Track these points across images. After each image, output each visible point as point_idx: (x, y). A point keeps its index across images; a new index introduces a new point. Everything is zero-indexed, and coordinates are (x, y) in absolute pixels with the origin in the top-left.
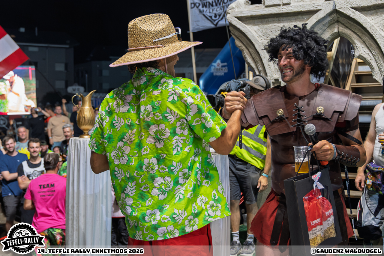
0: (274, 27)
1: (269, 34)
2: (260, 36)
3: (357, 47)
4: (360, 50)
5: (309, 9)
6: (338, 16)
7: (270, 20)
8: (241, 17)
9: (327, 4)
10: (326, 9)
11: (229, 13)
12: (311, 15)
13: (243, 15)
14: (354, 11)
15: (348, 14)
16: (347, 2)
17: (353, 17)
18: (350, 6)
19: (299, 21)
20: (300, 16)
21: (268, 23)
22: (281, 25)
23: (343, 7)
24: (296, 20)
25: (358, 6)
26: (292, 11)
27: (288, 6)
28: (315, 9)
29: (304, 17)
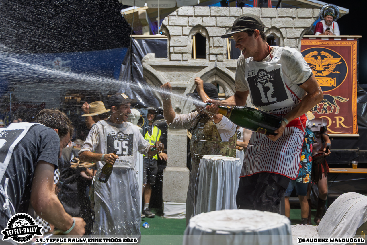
0: (175, 74)
1: (172, 78)
2: (166, 79)
3: (227, 90)
4: (228, 93)
5: (200, 65)
6: (217, 71)
7: (173, 69)
8: (154, 65)
9: (211, 63)
10: (210, 66)
11: (145, 62)
12: (200, 69)
13: (155, 64)
14: (227, 69)
15: (224, 71)
16: (224, 64)
17: (227, 73)
18: (225, 66)
19: (193, 72)
20: (193, 69)
21: (171, 71)
22: (181, 73)
23: (221, 66)
24: (190, 71)
25: (230, 67)
26: (189, 65)
27: (186, 62)
28: (204, 66)
29: (196, 69)
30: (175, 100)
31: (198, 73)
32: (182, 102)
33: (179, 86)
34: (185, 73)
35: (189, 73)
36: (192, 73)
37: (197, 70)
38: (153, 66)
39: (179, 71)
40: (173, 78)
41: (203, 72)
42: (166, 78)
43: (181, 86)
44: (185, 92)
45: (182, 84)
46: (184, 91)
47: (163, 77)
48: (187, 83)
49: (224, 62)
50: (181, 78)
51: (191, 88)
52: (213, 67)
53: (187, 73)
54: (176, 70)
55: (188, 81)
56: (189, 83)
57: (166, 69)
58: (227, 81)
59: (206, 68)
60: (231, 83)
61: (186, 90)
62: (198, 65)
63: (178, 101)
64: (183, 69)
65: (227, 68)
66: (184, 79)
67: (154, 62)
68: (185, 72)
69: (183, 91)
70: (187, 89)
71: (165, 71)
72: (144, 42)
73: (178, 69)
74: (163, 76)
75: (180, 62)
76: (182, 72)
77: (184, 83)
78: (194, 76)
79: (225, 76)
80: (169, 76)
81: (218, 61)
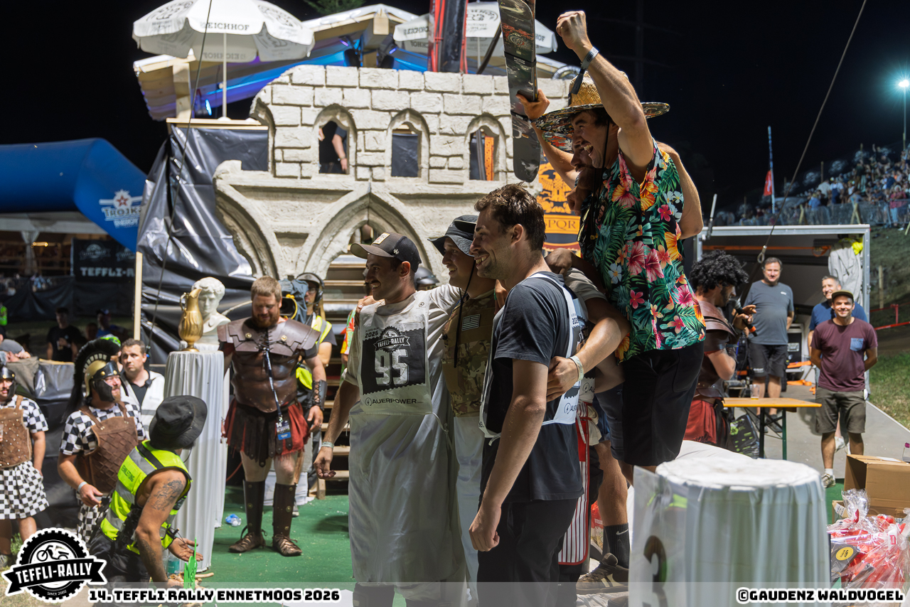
0: (285, 205)
1: (278, 214)
5: (337, 189)
6: (371, 201)
7: (280, 194)
8: (240, 186)
9: (360, 185)
10: (359, 190)
11: (221, 179)
12: (337, 196)
13: (243, 184)
14: (394, 198)
15: (386, 201)
16: (386, 187)
17: (392, 206)
18: (389, 191)
19: (321, 201)
20: (322, 196)
21: (277, 198)
22: (296, 203)
23: (380, 191)
24: (316, 200)
25: (398, 192)
26: (315, 188)
27: (308, 180)
28: (346, 189)
29: (328, 196)
30: (284, 259)
31: (333, 204)
32: (298, 264)
33: (293, 230)
34: (306, 203)
35: (313, 203)
36: (320, 203)
37: (331, 197)
38: (236, 187)
39: (292, 200)
40: (280, 213)
41: (344, 201)
42: (266, 213)
43: (298, 231)
44: (306, 243)
45: (300, 227)
46: (304, 242)
47: (258, 211)
48: (310, 225)
49: (386, 183)
50: (296, 214)
51: (319, 234)
52: (364, 192)
53: (310, 203)
54: (285, 197)
55: (312, 221)
56: (314, 224)
57: (266, 194)
58: (392, 222)
59: (349, 195)
60: (400, 226)
61: (307, 240)
62: (332, 188)
63: (290, 261)
64: (302, 195)
65: (391, 194)
66: (302, 217)
67: (241, 179)
68: (305, 201)
69: (301, 240)
70: (310, 237)
71: (263, 200)
72: (196, 135)
73: (291, 195)
74: (259, 208)
75: (295, 179)
76: (299, 201)
77: (304, 225)
78: (324, 210)
79: (389, 212)
80: (271, 209)
81: (375, 180)
